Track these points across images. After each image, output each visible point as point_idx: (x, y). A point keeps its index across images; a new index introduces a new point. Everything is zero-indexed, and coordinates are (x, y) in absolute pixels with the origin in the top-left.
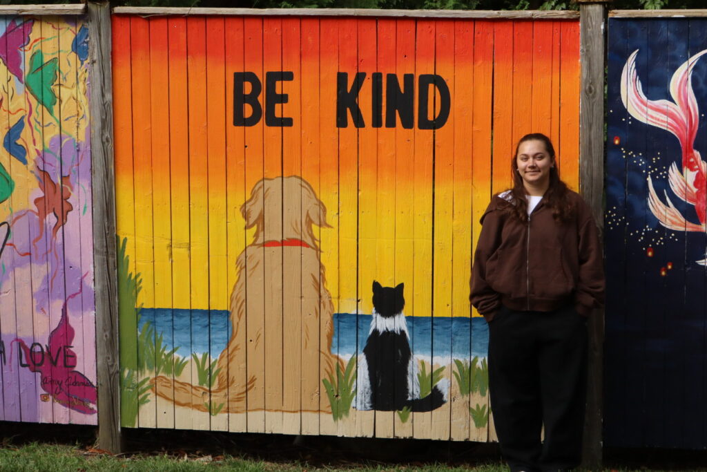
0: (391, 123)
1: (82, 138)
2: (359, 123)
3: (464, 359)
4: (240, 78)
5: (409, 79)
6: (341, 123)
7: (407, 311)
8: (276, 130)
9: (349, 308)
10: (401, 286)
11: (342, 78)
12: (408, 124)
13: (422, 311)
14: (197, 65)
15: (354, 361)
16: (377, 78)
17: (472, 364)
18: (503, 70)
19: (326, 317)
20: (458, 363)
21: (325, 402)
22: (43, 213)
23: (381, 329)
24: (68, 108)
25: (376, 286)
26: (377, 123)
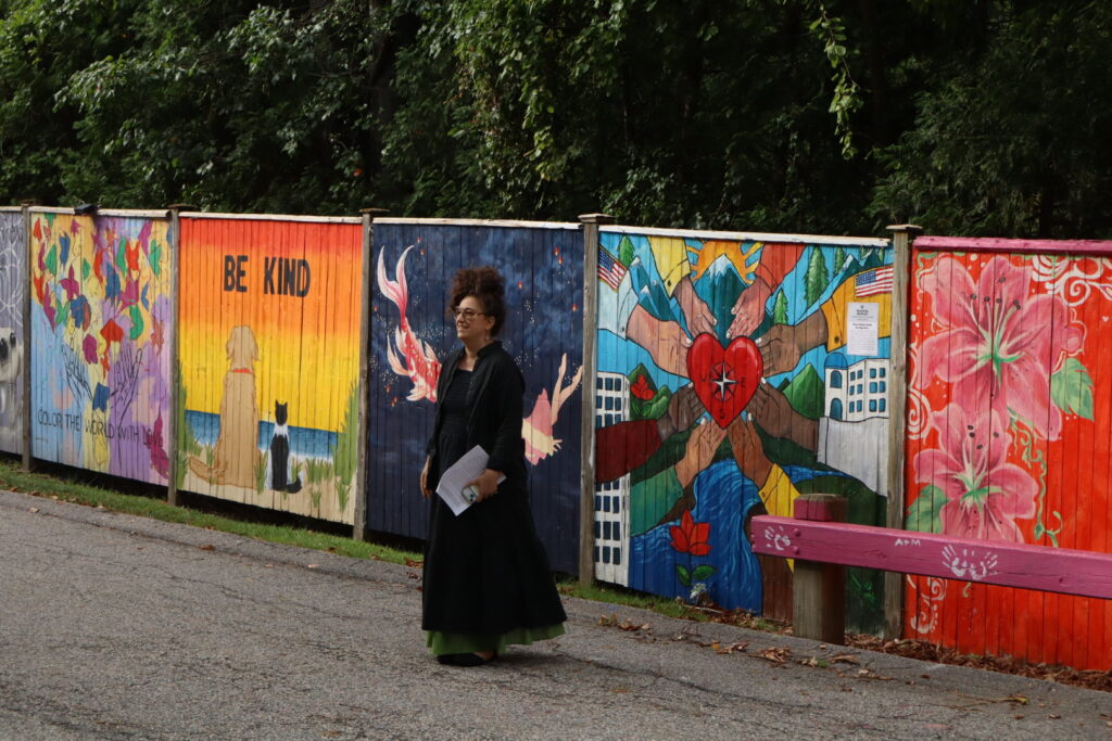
0: (286, 293)
1: (168, 296)
2: (272, 292)
3: (310, 458)
4: (228, 258)
5: (294, 261)
6: (266, 292)
7: (288, 423)
8: (240, 294)
9: (265, 419)
10: (286, 404)
11: (267, 259)
12: (292, 294)
13: (294, 424)
14: (211, 248)
15: (266, 454)
16: (281, 260)
17: (314, 461)
18: (332, 255)
19: (256, 423)
20: (307, 460)
21: (255, 482)
22: (154, 343)
23: (278, 434)
24: (164, 274)
25: (277, 402)
26: (280, 292)
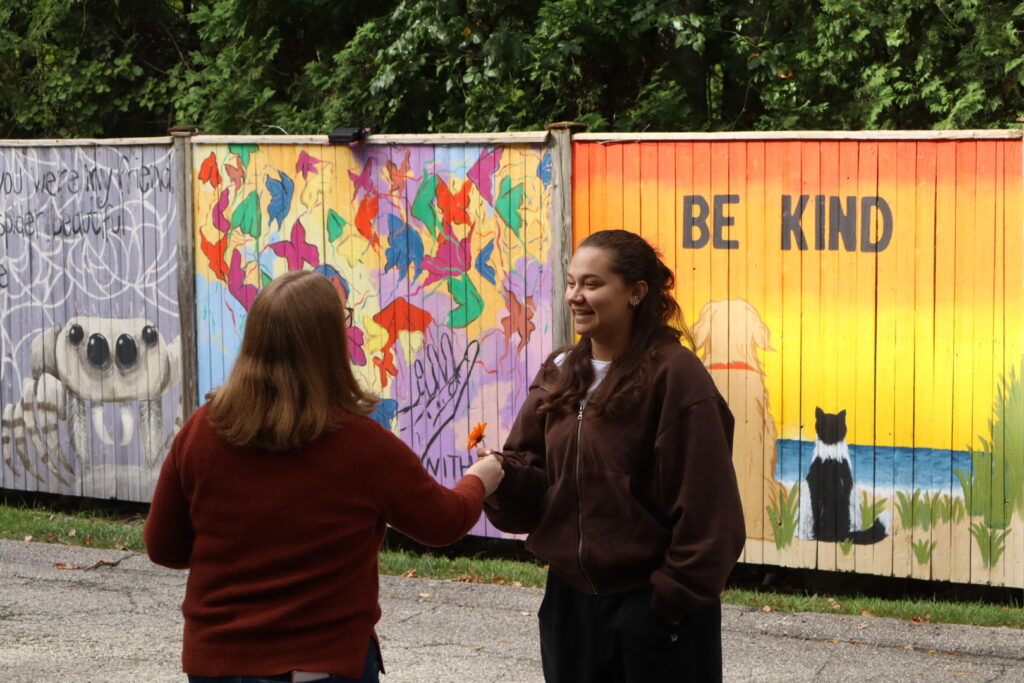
0: (834, 246)
1: (545, 260)
2: (802, 245)
3: (907, 491)
4: (690, 201)
5: (851, 201)
6: (785, 245)
7: (849, 439)
8: (722, 253)
9: (792, 434)
10: (843, 413)
11: (786, 200)
12: (850, 247)
13: (865, 440)
14: (649, 188)
15: (797, 489)
16: (820, 199)
17: (915, 497)
18: (946, 189)
19: (770, 443)
20: (901, 495)
21: (769, 530)
22: (508, 333)
23: (824, 458)
24: (532, 231)
25: (819, 412)
26: (820, 246)
